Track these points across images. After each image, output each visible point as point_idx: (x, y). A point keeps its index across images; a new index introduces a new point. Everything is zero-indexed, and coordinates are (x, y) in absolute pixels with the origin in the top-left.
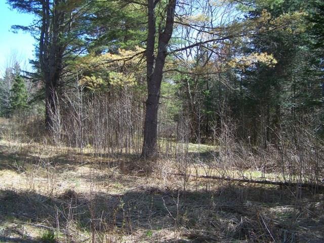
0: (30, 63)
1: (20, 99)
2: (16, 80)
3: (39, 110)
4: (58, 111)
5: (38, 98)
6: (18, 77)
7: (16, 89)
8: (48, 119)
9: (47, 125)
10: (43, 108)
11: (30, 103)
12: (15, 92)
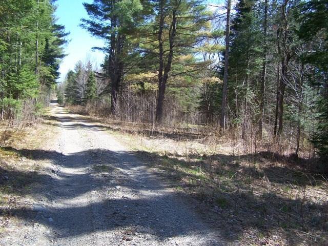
0: (101, 66)
1: (92, 92)
2: (90, 77)
3: (106, 100)
4: (118, 102)
5: (106, 92)
6: (91, 75)
7: (89, 84)
8: (112, 107)
9: (112, 109)
10: (109, 99)
11: (100, 95)
12: (88, 86)
